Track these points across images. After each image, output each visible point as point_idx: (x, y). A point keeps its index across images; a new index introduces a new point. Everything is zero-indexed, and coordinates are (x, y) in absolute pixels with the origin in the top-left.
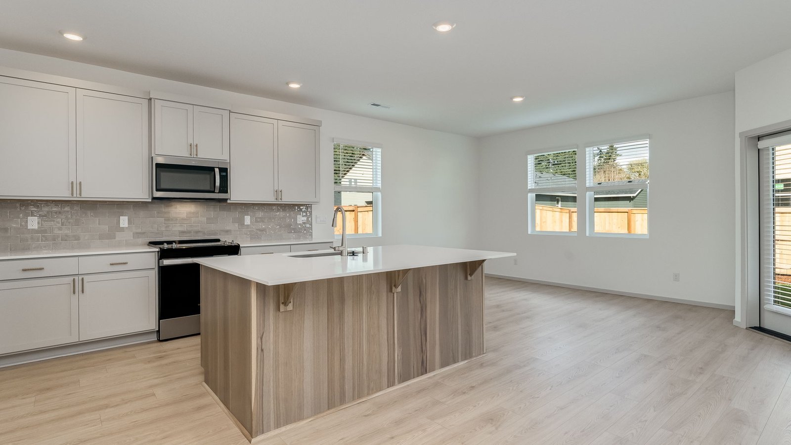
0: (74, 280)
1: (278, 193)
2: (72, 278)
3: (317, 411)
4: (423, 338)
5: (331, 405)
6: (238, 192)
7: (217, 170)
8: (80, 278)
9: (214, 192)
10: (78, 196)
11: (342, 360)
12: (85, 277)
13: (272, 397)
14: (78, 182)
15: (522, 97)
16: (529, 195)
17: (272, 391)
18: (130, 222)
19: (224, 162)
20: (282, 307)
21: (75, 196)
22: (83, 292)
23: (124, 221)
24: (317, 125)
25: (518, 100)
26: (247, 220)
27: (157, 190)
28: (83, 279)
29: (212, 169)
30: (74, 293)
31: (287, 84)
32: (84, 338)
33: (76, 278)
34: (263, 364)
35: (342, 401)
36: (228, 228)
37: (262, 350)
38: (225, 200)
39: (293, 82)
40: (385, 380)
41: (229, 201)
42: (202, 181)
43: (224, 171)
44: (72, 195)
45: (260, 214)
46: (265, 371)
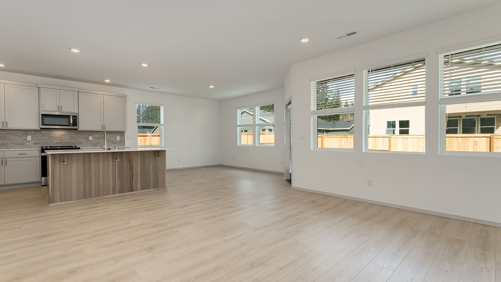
0: (2, 160)
1: (103, 126)
2: (1, 159)
3: (78, 198)
4: (132, 179)
5: (85, 197)
6: (82, 126)
7: (71, 117)
8: (5, 159)
9: (70, 126)
10: (6, 127)
11: (90, 183)
12: (7, 159)
13: (58, 192)
14: (6, 122)
15: (213, 86)
16: (238, 128)
17: (58, 190)
18: (32, 138)
19: (75, 113)
20: (62, 163)
21: (4, 127)
22: (6, 165)
23: (29, 138)
24: (125, 97)
25: (212, 87)
26: (91, 138)
27: (42, 125)
28: (6, 160)
29: (69, 116)
30: (2, 165)
31: (104, 80)
32: (7, 183)
33: (3, 159)
34: (54, 181)
35: (90, 196)
36: (80, 141)
37: (54, 176)
38: (77, 129)
39: (106, 80)
40: (111, 192)
41: (78, 130)
42: (64, 121)
43: (75, 118)
44: (3, 127)
45: (97, 136)
46: (55, 183)
